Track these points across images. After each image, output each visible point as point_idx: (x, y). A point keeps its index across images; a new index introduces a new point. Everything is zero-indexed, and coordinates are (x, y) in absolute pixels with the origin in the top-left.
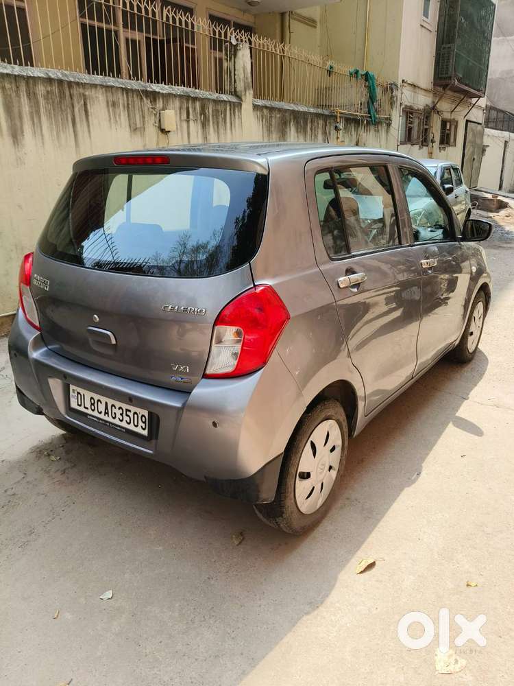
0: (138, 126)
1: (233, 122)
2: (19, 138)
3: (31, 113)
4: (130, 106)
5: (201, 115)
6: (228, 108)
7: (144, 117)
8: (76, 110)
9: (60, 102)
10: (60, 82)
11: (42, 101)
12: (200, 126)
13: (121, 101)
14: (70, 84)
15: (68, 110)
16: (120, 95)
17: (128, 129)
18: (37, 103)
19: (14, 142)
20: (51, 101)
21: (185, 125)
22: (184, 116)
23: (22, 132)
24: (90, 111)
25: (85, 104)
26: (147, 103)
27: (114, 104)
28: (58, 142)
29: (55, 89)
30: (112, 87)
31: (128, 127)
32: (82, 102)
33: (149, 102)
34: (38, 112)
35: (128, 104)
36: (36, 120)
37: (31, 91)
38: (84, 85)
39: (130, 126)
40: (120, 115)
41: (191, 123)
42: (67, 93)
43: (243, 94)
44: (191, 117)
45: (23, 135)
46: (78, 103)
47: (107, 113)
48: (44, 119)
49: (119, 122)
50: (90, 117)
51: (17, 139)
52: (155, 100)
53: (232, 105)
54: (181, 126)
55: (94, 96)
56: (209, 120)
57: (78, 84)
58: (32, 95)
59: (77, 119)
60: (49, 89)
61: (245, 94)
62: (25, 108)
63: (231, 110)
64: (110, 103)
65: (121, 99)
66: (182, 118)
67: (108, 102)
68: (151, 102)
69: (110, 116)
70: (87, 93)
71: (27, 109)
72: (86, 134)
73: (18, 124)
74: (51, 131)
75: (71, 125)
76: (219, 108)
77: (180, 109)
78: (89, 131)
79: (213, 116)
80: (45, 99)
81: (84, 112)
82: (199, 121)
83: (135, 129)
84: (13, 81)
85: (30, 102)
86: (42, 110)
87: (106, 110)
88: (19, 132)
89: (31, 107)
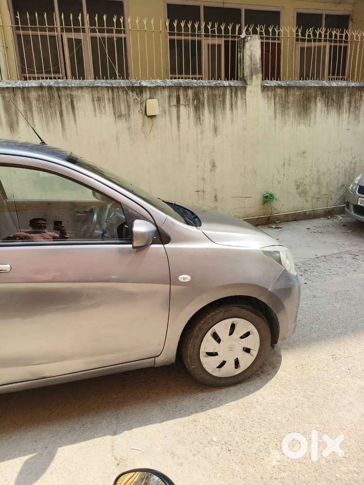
0: (123, 113)
1: (234, 103)
2: (15, 127)
3: (25, 111)
4: (115, 99)
5: (193, 100)
6: (228, 92)
7: (129, 106)
8: (64, 106)
9: (50, 102)
10: (50, 88)
11: (34, 103)
12: (192, 109)
13: (106, 97)
14: (58, 89)
15: (57, 106)
16: (105, 92)
17: (112, 116)
18: (31, 103)
19: (11, 130)
20: (41, 101)
21: (174, 110)
22: (174, 102)
23: (18, 123)
24: (76, 106)
25: (72, 102)
26: (132, 95)
27: (99, 99)
28: (47, 129)
29: (46, 93)
30: (98, 87)
31: (113, 114)
32: (70, 100)
33: (135, 95)
34: (31, 110)
35: (113, 99)
36: (29, 115)
37: (26, 96)
38: (71, 88)
39: (115, 114)
40: (104, 107)
41: (182, 108)
42: (56, 95)
43: (248, 78)
44: (182, 102)
45: (18, 126)
46: (66, 101)
47: (92, 106)
48: (35, 113)
49: (103, 111)
50: (76, 110)
51: (13, 129)
52: (141, 92)
53: (234, 89)
54: (170, 111)
55: (80, 95)
56: (204, 104)
57: (65, 88)
58: (26, 99)
59: (65, 112)
60: (40, 93)
61: (251, 79)
62: (21, 108)
63: (231, 93)
64: (95, 99)
65: (107, 95)
66: (171, 104)
67: (93, 99)
68: (137, 94)
69: (95, 108)
70: (74, 94)
71: (22, 108)
72: (72, 121)
73: (15, 119)
74: (42, 120)
75: (58, 115)
76: (217, 92)
77: (169, 97)
78: (75, 120)
79: (208, 100)
80: (36, 101)
81: (70, 107)
82: (191, 105)
83: (120, 116)
84: (11, 91)
85: (24, 104)
86: (34, 108)
87: (92, 104)
88: (15, 124)
89: (24, 107)
